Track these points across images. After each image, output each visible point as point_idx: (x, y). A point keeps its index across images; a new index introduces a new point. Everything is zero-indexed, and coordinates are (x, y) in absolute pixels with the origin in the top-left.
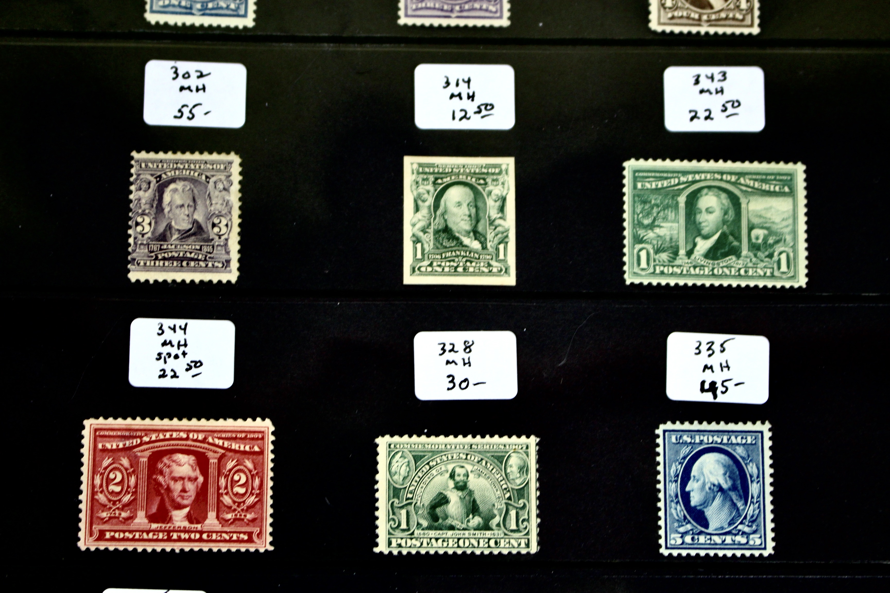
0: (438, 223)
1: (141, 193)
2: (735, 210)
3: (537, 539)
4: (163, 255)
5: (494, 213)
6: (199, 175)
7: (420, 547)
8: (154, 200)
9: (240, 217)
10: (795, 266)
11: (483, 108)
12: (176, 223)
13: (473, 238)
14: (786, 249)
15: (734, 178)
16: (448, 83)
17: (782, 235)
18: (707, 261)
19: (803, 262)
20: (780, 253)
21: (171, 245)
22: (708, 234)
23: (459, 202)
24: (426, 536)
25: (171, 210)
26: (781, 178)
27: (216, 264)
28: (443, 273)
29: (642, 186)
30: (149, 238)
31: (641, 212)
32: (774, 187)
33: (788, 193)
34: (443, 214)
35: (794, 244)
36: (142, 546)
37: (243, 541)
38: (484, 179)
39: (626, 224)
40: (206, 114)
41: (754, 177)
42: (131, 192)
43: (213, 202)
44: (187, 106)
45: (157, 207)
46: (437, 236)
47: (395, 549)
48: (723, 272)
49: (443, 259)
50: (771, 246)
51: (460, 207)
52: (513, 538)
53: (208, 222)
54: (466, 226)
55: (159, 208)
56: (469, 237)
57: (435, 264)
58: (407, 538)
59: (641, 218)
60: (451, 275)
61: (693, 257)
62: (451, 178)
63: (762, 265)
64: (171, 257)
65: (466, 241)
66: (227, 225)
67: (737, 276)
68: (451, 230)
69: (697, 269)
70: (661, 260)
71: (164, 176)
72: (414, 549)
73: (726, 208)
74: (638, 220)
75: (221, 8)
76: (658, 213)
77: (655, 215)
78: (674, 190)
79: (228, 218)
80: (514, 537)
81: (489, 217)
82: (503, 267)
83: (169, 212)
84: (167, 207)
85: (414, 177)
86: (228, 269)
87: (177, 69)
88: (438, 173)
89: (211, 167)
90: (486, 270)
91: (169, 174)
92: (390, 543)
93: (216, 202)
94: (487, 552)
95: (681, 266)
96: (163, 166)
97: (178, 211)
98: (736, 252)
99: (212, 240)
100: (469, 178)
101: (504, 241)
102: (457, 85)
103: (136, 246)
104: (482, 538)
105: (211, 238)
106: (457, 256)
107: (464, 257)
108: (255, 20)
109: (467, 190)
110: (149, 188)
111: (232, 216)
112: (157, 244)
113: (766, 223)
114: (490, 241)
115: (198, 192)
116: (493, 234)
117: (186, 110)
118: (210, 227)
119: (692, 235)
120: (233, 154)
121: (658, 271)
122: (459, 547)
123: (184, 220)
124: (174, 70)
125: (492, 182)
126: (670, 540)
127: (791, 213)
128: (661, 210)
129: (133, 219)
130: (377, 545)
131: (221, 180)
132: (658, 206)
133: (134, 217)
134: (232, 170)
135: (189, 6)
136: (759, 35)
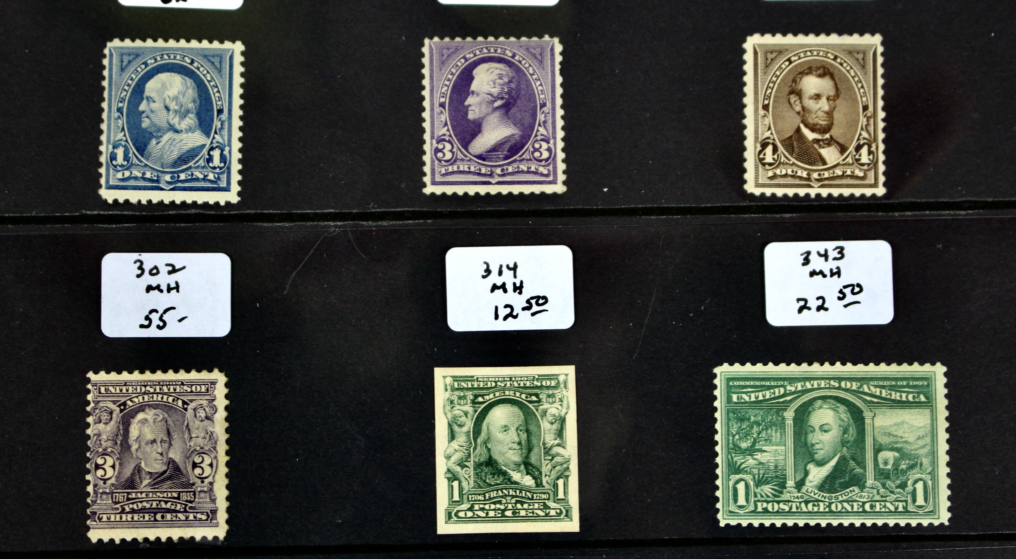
0: (479, 454)
1: (101, 426)
2: (858, 427)
4: (131, 506)
5: (550, 439)
6: (174, 400)
8: (117, 435)
9: (227, 453)
10: (934, 498)
11: (533, 302)
12: (146, 464)
13: (525, 472)
14: (923, 476)
15: (855, 386)
16: (488, 271)
17: (918, 457)
18: (822, 494)
19: (944, 493)
20: (916, 482)
21: (141, 493)
22: (824, 459)
23: (506, 426)
25: (139, 447)
26: (915, 383)
27: (199, 516)
28: (487, 519)
29: (738, 399)
30: (113, 485)
31: (738, 433)
32: (907, 397)
33: (924, 402)
34: (485, 442)
35: (933, 470)
38: (537, 395)
39: (718, 449)
40: (180, 321)
41: (881, 383)
42: (88, 425)
43: (193, 435)
44: (156, 311)
45: (121, 445)
46: (478, 470)
48: (843, 507)
49: (487, 500)
50: (904, 472)
51: (507, 432)
53: (187, 462)
54: (515, 456)
55: (125, 445)
56: (518, 472)
57: (476, 507)
59: (737, 440)
60: (498, 521)
61: (804, 489)
62: (494, 395)
63: (893, 497)
64: (141, 509)
65: (516, 476)
66: (211, 465)
67: (860, 512)
68: (496, 462)
69: (810, 505)
70: (764, 495)
71: (129, 403)
73: (846, 424)
74: (734, 444)
75: (197, 179)
76: (759, 433)
77: (755, 436)
78: (777, 403)
79: (213, 456)
81: (544, 444)
82: (562, 508)
83: (137, 450)
84: (134, 443)
85: (448, 394)
86: (214, 521)
87: (142, 263)
88: (479, 388)
89: (189, 390)
90: (541, 513)
91: (136, 400)
93: (197, 435)
95: (789, 501)
96: (127, 390)
97: (148, 449)
98: (859, 482)
99: (193, 484)
100: (518, 394)
101: (564, 475)
102: (500, 273)
103: (97, 496)
105: (191, 482)
106: (505, 496)
107: (513, 497)
108: (239, 194)
109: (516, 409)
110: (111, 419)
111: (217, 453)
112: (123, 493)
113: (896, 443)
114: (546, 475)
115: (173, 423)
116: (549, 467)
117: (155, 317)
118: (190, 468)
119: (802, 462)
120: (216, 371)
121: (760, 509)
123: (156, 460)
124: (138, 264)
125: (546, 400)
127: (929, 429)
128: (763, 429)
129: (92, 461)
131: (201, 406)
132: (759, 424)
133: (93, 458)
134: (216, 393)
135: (156, 178)
136: (885, 196)
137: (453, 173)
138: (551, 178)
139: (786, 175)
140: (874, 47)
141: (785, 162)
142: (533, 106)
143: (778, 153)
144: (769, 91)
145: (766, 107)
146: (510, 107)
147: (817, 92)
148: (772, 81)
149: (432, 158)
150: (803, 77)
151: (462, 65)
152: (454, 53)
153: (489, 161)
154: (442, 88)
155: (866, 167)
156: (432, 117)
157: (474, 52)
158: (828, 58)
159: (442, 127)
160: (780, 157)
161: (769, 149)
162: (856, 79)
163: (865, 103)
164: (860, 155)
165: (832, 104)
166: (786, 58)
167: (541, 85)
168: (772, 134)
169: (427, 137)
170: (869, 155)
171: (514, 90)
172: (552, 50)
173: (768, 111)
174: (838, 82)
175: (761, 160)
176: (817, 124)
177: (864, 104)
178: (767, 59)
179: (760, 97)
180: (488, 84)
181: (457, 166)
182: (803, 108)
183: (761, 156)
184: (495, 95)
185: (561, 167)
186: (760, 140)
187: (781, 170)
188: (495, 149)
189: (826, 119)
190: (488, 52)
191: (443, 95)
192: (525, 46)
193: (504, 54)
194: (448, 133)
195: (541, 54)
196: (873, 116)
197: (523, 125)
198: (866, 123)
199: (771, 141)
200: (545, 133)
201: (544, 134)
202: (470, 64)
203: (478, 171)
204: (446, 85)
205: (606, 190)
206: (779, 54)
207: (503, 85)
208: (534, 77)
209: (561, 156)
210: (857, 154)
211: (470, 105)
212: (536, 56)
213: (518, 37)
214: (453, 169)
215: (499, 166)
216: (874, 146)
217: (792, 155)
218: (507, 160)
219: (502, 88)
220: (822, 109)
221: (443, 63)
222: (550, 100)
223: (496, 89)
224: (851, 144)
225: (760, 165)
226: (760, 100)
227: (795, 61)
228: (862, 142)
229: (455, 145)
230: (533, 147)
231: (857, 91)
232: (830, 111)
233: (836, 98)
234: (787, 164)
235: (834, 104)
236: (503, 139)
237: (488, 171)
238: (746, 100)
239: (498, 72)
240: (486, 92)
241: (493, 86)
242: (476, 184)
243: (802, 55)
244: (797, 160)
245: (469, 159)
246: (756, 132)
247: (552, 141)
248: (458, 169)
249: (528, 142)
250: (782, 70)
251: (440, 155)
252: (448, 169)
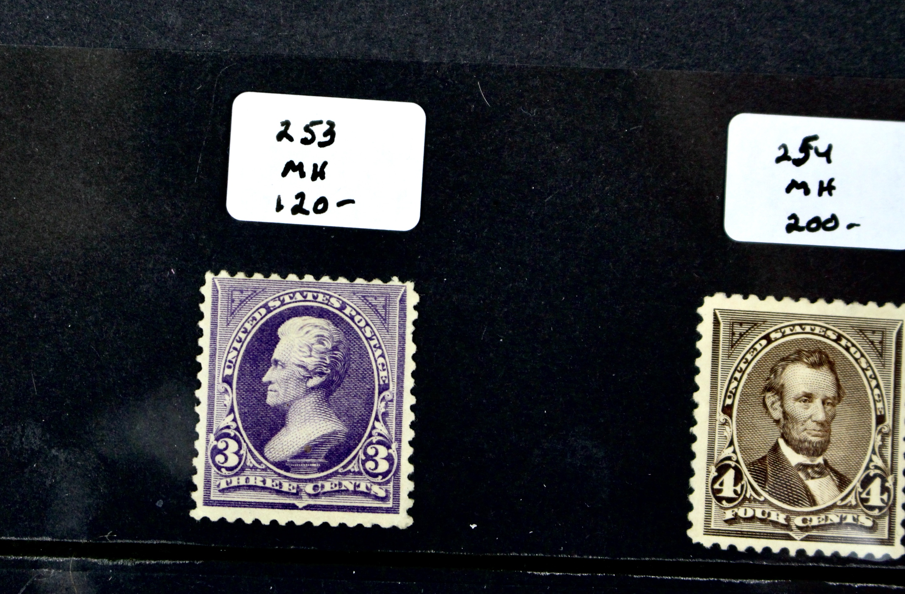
137: (238, 488)
138: (389, 504)
139: (753, 519)
140: (899, 325)
141: (752, 498)
142: (369, 389)
143: (743, 482)
144: (734, 384)
145: (728, 410)
146: (332, 388)
147: (808, 391)
148: (739, 369)
149: (207, 462)
150: (787, 365)
151: (262, 319)
152: (249, 297)
153: (295, 472)
154: (229, 353)
155: (876, 512)
156: (211, 398)
157: (281, 298)
158: (828, 338)
159: (226, 415)
160: (745, 489)
161: (730, 476)
162: (869, 373)
163: (881, 412)
164: (868, 494)
165: (830, 410)
166: (763, 334)
167: (382, 356)
168: (734, 452)
169: (201, 428)
170: (882, 493)
171: (340, 361)
172: (403, 301)
173: (731, 417)
174: (840, 377)
175: (716, 492)
176: (805, 441)
177: (879, 413)
178: (733, 334)
179: (719, 393)
180: (300, 351)
181: (245, 477)
182: (785, 413)
183: (717, 486)
184: (310, 368)
185: (407, 486)
186: (715, 461)
187: (746, 510)
188: (303, 454)
189: (820, 433)
190: (303, 299)
191: (230, 364)
192: (361, 292)
193: (327, 304)
194: (234, 425)
195: (384, 307)
196: (891, 433)
197: (351, 417)
198: (880, 443)
199: (733, 464)
200: (384, 432)
201: (384, 434)
202: (274, 317)
203: (278, 488)
204: (235, 349)
205: (473, 526)
206: (752, 327)
207: (323, 353)
208: (373, 343)
209: (407, 469)
210: (864, 491)
211: (270, 383)
212: (377, 310)
213: (352, 279)
214: (238, 483)
215: (310, 480)
216: (890, 479)
217: (763, 488)
218: (323, 471)
219: (321, 358)
220: (814, 418)
221: (232, 313)
222: (395, 380)
223: (312, 358)
224: (854, 475)
225: (714, 500)
226: (719, 398)
227: (776, 339)
228: (872, 473)
229: (244, 445)
230: (365, 454)
231: (869, 391)
232: (826, 421)
233: (836, 402)
234: (755, 500)
235: (833, 410)
236: (318, 438)
237: (293, 488)
238: (697, 397)
239: (317, 331)
240: (298, 362)
241: (308, 354)
242: (273, 508)
243: (788, 331)
244: (770, 495)
245: (264, 467)
246: (711, 448)
247: (394, 446)
248: (246, 482)
249: (357, 445)
250: (755, 353)
251: (220, 458)
252: (231, 482)
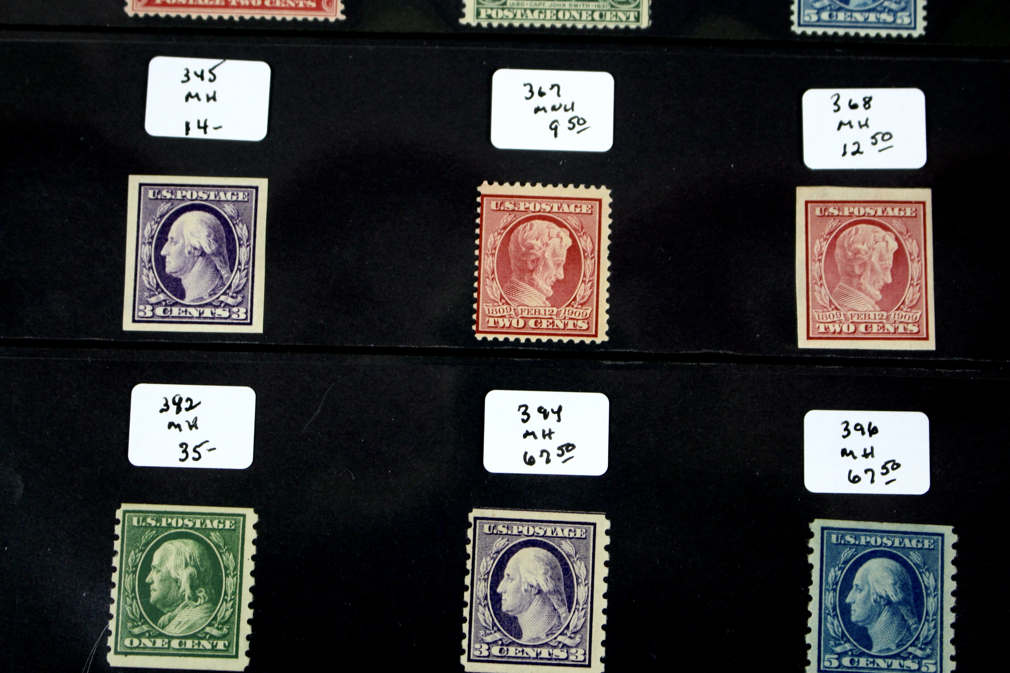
3: (649, 13)
7: (513, 19)
24: (520, 7)
36: (196, 12)
37: (310, 9)
47: (485, 20)
52: (620, 11)
58: (498, 8)
72: (506, 21)
80: (622, 9)
92: (478, 14)
94: (590, 26)
104: (585, 10)
122: (558, 19)
126: (804, 16)
130: (463, 15)
